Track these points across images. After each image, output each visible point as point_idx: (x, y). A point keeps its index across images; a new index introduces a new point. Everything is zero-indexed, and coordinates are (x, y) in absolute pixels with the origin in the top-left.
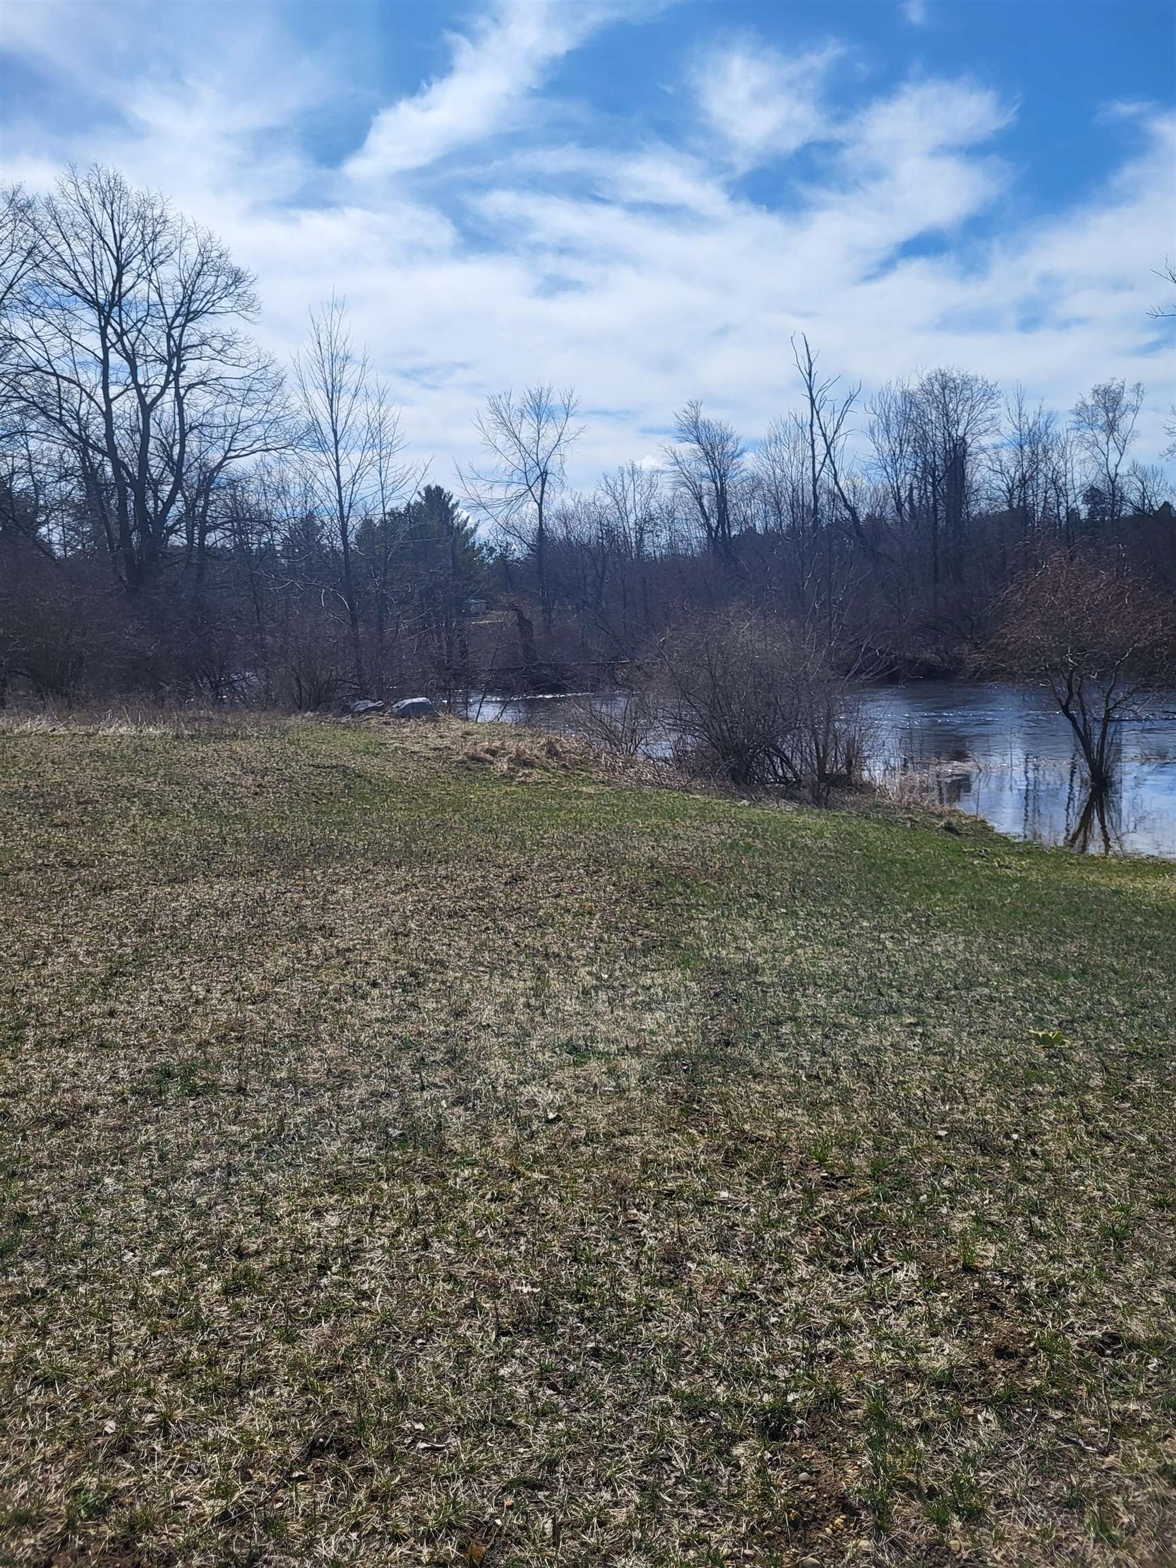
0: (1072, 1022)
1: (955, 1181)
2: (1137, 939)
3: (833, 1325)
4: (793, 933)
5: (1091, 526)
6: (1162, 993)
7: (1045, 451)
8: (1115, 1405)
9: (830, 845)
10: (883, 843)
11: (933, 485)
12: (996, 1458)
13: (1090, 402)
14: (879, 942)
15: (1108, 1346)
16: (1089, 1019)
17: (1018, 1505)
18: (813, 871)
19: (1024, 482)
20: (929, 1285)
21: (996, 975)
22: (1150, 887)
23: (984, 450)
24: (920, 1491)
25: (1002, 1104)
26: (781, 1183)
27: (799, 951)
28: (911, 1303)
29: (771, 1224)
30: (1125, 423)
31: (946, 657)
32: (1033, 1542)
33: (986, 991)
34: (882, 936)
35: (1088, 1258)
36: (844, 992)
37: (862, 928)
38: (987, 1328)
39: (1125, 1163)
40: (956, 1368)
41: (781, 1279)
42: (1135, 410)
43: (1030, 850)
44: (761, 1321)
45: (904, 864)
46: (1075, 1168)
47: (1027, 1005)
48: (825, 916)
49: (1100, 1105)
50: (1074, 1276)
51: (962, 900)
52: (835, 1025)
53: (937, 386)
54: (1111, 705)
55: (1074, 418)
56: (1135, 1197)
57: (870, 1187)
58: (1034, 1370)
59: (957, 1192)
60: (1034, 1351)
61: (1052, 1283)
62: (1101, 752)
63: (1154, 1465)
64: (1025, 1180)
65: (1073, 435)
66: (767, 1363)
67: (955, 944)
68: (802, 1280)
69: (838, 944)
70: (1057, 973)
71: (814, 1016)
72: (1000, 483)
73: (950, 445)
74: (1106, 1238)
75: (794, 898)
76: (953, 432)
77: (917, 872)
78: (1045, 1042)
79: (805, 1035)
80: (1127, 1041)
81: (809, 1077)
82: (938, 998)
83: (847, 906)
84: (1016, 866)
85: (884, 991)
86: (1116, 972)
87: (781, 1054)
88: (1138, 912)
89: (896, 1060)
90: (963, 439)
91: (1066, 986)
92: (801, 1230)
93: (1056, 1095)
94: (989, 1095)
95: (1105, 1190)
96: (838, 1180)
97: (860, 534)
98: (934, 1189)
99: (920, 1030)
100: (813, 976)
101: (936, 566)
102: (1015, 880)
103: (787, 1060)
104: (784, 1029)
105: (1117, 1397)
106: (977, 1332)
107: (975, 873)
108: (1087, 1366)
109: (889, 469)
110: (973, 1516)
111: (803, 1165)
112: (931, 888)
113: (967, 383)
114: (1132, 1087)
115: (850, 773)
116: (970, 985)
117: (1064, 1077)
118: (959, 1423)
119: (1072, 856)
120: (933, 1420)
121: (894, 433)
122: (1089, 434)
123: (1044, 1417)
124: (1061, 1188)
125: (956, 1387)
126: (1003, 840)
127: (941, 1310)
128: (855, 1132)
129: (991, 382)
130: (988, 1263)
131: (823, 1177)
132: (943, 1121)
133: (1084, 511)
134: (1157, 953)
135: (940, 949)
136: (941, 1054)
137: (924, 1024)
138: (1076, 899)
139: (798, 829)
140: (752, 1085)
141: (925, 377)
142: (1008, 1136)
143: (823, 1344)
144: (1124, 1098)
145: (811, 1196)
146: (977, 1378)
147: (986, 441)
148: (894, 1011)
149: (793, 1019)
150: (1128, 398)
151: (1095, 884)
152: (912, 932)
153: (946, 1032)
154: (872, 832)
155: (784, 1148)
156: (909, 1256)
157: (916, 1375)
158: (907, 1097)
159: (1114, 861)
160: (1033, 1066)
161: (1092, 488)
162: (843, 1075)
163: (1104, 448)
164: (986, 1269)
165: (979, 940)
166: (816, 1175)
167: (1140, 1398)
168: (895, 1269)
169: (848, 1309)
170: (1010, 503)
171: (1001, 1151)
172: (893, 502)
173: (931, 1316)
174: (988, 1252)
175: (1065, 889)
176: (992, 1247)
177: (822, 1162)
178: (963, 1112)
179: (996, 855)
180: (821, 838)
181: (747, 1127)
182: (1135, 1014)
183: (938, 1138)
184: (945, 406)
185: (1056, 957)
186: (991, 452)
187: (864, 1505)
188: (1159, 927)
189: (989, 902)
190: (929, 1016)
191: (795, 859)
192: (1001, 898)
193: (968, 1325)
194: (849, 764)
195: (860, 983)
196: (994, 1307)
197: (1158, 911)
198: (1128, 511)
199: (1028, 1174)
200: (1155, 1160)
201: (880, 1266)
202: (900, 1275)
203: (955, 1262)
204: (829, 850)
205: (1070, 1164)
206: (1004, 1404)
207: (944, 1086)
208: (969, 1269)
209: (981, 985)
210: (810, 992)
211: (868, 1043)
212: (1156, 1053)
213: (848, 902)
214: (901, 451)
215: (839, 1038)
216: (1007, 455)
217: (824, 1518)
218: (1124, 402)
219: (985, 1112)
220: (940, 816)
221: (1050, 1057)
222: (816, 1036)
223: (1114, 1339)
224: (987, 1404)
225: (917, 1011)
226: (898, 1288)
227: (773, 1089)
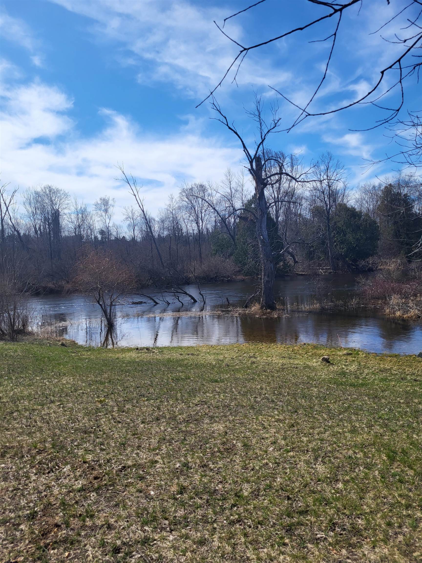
0: (108, 395)
1: (78, 443)
2: (124, 370)
3: (46, 488)
4: (12, 385)
5: (102, 242)
6: (132, 384)
7: (86, 217)
8: (125, 482)
9: (20, 354)
10: (40, 352)
11: (48, 225)
12: (97, 502)
13: (99, 202)
14: (44, 383)
15: (123, 469)
16: (112, 393)
17: (103, 510)
18: (15, 363)
19: (79, 226)
20: (74, 469)
21: (84, 386)
22: (127, 356)
23: (66, 214)
24: (77, 516)
25: (90, 420)
26: (23, 457)
27: (15, 390)
28: (69, 475)
29: (21, 468)
30: (110, 210)
31: (57, 285)
32: (108, 516)
33: (81, 391)
34: (45, 381)
35: (116, 452)
36: (34, 400)
37: (37, 380)
38: (91, 474)
39: (124, 427)
40: (83, 485)
41: (27, 482)
42: (113, 206)
43: (90, 349)
44: (23, 495)
45: (48, 358)
46: (111, 432)
47: (94, 393)
48: (23, 377)
49: (117, 415)
50: (113, 456)
51: (70, 367)
52: (33, 410)
53: (47, 191)
54: (112, 300)
55: (94, 207)
56: (127, 434)
57: (52, 450)
58: (105, 480)
59: (79, 446)
60: (104, 476)
61: (108, 459)
62: (110, 316)
63: (135, 490)
64: (98, 438)
65: (95, 212)
66: (27, 504)
67: (70, 380)
68: (34, 480)
69: (29, 385)
70: (101, 383)
71: (25, 408)
72: (71, 226)
73: (53, 212)
74: (121, 445)
75: (10, 373)
76: (54, 207)
77: (54, 360)
78: (101, 402)
79: (23, 415)
80: (123, 397)
81: (26, 426)
82: (66, 396)
83: (30, 374)
84: (86, 355)
85: (48, 397)
86: (119, 380)
87: (15, 422)
88: (124, 363)
89: (55, 416)
90: (58, 210)
91: (105, 386)
92: (32, 467)
93: (105, 415)
94: (85, 419)
95: (120, 435)
96: (42, 451)
97: (22, 241)
98: (72, 446)
99: (62, 406)
100: (22, 397)
101: (51, 254)
102: (86, 359)
103: (18, 423)
104: (15, 414)
105: (126, 480)
106: (89, 476)
107: (73, 358)
108: (118, 475)
109: (32, 218)
110: (92, 516)
111: (30, 450)
112: (59, 364)
113: (58, 191)
114: (125, 409)
115: (24, 328)
116: (76, 390)
117: (107, 410)
118: (86, 498)
119: (103, 350)
120: (79, 500)
121: (33, 205)
122: (99, 212)
123: (108, 490)
124: (108, 437)
125: (84, 490)
126: (81, 347)
127: (78, 474)
128: (45, 438)
129: (66, 192)
130: (90, 459)
131: (37, 451)
132: (73, 428)
133: (99, 237)
134: (130, 373)
135: (65, 382)
136: (69, 411)
137: (63, 404)
138: (106, 362)
139: (7, 350)
140: (6, 432)
141: (43, 187)
142: (92, 428)
143: (43, 494)
144: (123, 412)
145: (34, 457)
146: (90, 485)
147: (66, 211)
148: (52, 402)
149: (18, 411)
150: (111, 202)
151: (111, 357)
152: (55, 378)
153: (70, 405)
154: (35, 349)
155: (22, 447)
156: (67, 464)
157: (73, 491)
158: (60, 425)
159: (116, 350)
160: (97, 409)
161: (102, 230)
162: (38, 423)
163: (105, 217)
164: (90, 461)
165: (78, 377)
166: (34, 452)
167: (131, 478)
168: (63, 469)
169: (50, 483)
170: (75, 233)
171: (91, 432)
172: (33, 230)
173: (75, 476)
174: (89, 457)
175: (102, 359)
176: (91, 456)
177: (36, 448)
178: (78, 425)
179: (79, 352)
180: (17, 352)
181: (7, 444)
182: (125, 390)
183: (72, 433)
184: (51, 198)
185: (101, 379)
186: (68, 215)
187: (62, 524)
188: (130, 366)
189: (79, 366)
190: (64, 401)
191: (7, 360)
192: (83, 364)
193: (86, 475)
194: (24, 326)
195: (39, 396)
196: (93, 469)
197: (129, 362)
198: (113, 238)
199: (99, 436)
200: (132, 425)
201: (58, 469)
202: (65, 469)
203: (81, 461)
204: (20, 356)
205: (110, 431)
206: (97, 490)
207: (72, 419)
208: (85, 462)
209: (79, 390)
210: (22, 401)
211: (46, 413)
212: (131, 399)
213: (31, 372)
214: (36, 212)
215: (35, 413)
216: (73, 216)
217: (51, 531)
218: (109, 203)
219: (85, 423)
220: (59, 341)
221: (102, 406)
222: (27, 414)
223: (124, 467)
224: (93, 491)
225: (60, 401)
226: (65, 473)
227: (14, 432)
